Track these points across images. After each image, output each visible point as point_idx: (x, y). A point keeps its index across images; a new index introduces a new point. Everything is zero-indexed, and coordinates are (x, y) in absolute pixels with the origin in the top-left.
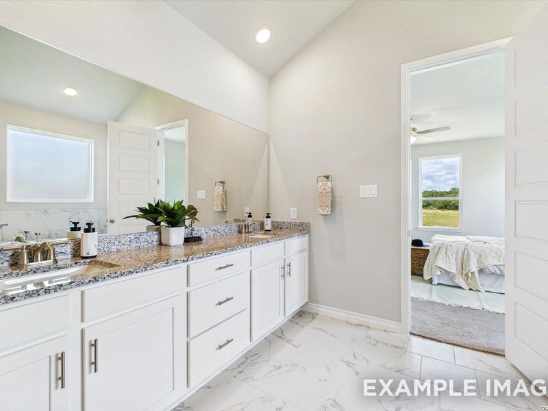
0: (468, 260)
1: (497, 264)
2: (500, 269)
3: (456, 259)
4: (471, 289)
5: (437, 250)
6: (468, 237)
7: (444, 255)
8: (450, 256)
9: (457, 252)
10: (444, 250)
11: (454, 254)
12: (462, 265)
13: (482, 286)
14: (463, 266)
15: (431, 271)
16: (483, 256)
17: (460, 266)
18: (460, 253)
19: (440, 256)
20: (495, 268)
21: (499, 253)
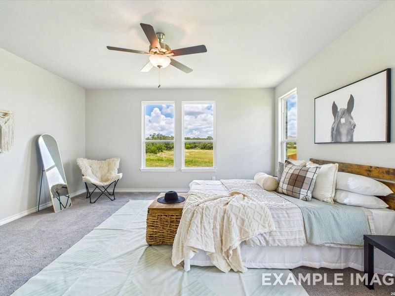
0: (229, 230)
1: (262, 232)
2: (265, 239)
3: (215, 228)
4: (232, 270)
5: (190, 215)
6: (223, 181)
7: (199, 225)
8: (207, 227)
9: (215, 218)
10: (199, 216)
11: (212, 221)
12: (221, 237)
13: (244, 261)
14: (222, 240)
15: (182, 251)
16: (247, 220)
17: (219, 239)
18: (219, 219)
19: (194, 227)
20: (260, 237)
21: (263, 215)
